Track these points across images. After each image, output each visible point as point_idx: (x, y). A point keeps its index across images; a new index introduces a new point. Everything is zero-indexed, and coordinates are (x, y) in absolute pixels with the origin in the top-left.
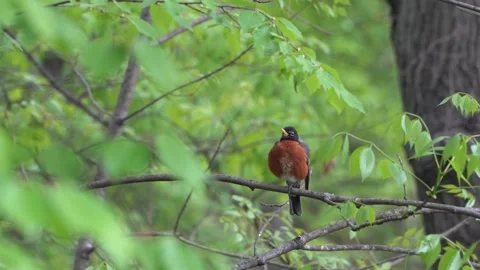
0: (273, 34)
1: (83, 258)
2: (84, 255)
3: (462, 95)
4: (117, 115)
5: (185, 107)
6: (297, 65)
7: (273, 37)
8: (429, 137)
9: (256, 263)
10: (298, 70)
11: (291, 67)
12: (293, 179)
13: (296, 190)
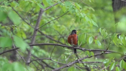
0: (74, 7)
4: (36, 28)
5: (59, 25)
6: (80, 15)
7: (74, 8)
8: (107, 34)
9: (66, 66)
10: (81, 16)
11: (79, 16)
12: (74, 45)
13: (75, 47)
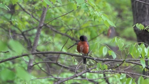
1: (30, 69)
2: (30, 68)
3: (139, 24)
6: (94, 14)
7: (87, 6)
13: (85, 56)
